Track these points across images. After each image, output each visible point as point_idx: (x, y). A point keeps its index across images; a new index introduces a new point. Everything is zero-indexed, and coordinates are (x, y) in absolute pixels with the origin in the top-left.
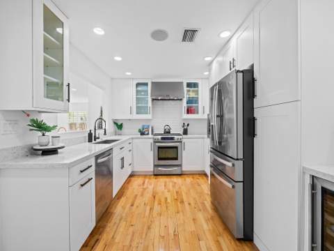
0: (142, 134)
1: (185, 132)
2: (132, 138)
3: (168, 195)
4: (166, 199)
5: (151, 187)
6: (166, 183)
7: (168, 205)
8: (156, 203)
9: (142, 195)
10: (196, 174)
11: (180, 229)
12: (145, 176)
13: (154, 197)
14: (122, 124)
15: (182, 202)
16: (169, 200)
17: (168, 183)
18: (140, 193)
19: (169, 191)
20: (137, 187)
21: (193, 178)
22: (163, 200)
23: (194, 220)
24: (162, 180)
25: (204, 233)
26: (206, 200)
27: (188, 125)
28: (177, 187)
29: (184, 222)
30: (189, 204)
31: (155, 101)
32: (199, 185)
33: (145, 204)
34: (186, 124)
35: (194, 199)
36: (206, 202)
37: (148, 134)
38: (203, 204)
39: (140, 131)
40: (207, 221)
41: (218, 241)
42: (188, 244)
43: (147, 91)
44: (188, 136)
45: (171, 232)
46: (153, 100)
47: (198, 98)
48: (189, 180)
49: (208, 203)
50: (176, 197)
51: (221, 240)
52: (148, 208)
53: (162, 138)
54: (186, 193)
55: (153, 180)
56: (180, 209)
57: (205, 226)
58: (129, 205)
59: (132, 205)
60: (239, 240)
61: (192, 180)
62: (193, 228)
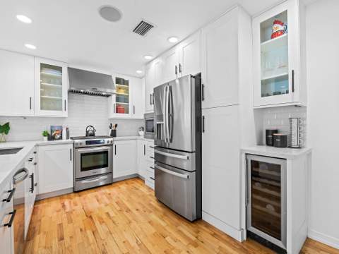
0: (51, 138)
1: (114, 134)
2: (37, 145)
3: (108, 209)
4: (108, 213)
5: (79, 208)
6: (96, 196)
7: (115, 220)
8: (97, 223)
9: (70, 221)
10: (129, 179)
11: (141, 236)
12: (61, 197)
13: (91, 217)
14: (7, 125)
15: (128, 210)
16: (112, 214)
17: (100, 197)
18: (65, 221)
19: (107, 205)
20: (55, 214)
21: (127, 183)
22: (105, 217)
23: (150, 222)
24: (90, 195)
25: (165, 230)
26: (151, 201)
27: (116, 126)
28: (114, 198)
29: (141, 228)
30: (137, 210)
31: (72, 94)
32: (137, 189)
33: (81, 230)
34: (113, 125)
35: (139, 203)
36: (152, 203)
37: (61, 138)
38: (150, 204)
39: (45, 134)
40: (162, 218)
41: (179, 231)
42: (156, 246)
43: (60, 79)
44: (117, 138)
45: (133, 244)
46: (71, 92)
47: (128, 96)
48: (123, 187)
49: (154, 203)
50: (119, 208)
51: (181, 229)
52: (89, 233)
53: (87, 143)
54: (128, 200)
55: (76, 198)
56: (130, 218)
57: (163, 224)
58: (55, 242)
59: (62, 239)
60: (193, 222)
61: (126, 185)
62: (153, 230)
